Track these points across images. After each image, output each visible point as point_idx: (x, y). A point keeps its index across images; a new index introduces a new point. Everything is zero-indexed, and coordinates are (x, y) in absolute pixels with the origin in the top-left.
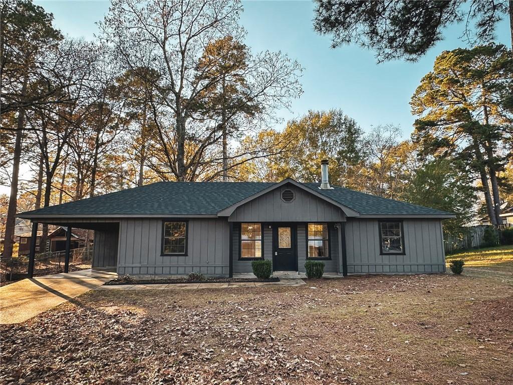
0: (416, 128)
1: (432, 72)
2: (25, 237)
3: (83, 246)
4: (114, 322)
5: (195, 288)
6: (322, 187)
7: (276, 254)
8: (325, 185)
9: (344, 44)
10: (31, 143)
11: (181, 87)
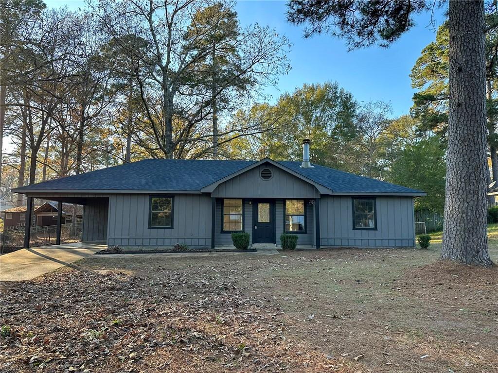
0: (415, 102)
1: (434, 43)
2: (10, 212)
3: (70, 221)
4: (108, 280)
5: (179, 256)
6: (303, 165)
7: (256, 227)
8: (306, 163)
9: (316, 34)
10: (12, 115)
11: (169, 62)
